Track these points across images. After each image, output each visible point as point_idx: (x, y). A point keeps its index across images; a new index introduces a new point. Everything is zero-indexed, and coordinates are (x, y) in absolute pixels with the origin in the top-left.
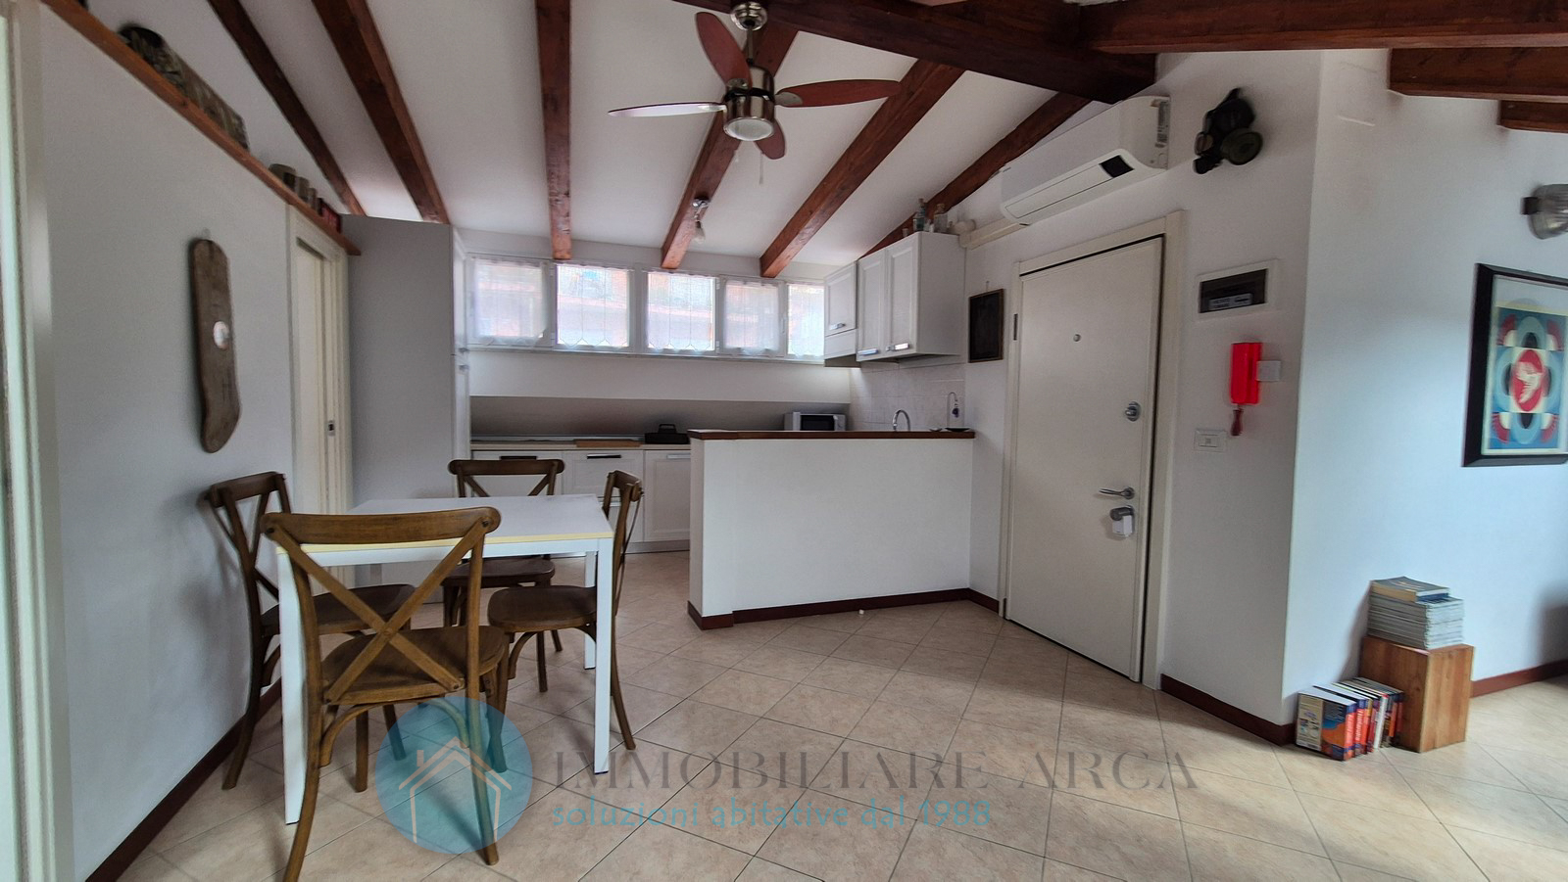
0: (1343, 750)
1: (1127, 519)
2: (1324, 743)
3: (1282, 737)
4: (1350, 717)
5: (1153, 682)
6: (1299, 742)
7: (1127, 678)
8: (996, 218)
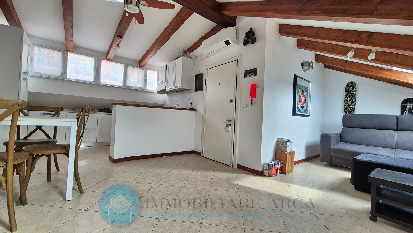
0: (272, 175)
1: (230, 127)
2: (269, 174)
3: (260, 174)
4: (273, 167)
5: (235, 166)
6: (264, 174)
7: (230, 166)
8: (202, 55)
